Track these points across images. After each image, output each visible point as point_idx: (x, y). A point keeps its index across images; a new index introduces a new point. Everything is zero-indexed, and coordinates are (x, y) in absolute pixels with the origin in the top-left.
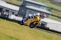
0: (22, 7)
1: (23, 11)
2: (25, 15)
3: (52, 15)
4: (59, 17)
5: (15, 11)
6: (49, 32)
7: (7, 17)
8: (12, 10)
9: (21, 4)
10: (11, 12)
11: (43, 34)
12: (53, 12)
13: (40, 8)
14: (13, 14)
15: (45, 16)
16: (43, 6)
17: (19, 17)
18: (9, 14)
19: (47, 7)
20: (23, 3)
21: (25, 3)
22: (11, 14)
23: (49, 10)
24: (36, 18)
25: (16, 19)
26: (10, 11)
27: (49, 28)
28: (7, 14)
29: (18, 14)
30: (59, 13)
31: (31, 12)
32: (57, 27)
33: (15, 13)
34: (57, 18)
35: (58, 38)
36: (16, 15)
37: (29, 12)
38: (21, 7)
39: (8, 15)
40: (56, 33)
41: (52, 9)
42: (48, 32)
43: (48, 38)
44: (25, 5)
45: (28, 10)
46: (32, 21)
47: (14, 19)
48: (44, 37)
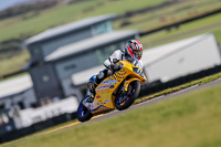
0: (36, 66)
1: (46, 79)
2: (60, 88)
3: (142, 35)
4: (167, 28)
5: (22, 93)
6: (170, 90)
7: (9, 128)
8: (11, 97)
9: (27, 61)
10: (12, 104)
11: (158, 110)
12: (138, 22)
13: (90, 36)
14: (22, 106)
15: (141, 46)
16: (96, 25)
17: (46, 103)
18: (11, 114)
19: (113, 20)
20: (32, 52)
21: (36, 51)
22: (17, 114)
23: (125, 25)
24: (119, 69)
25: (44, 118)
26: (8, 106)
27: (159, 81)
28: (6, 120)
29: (38, 98)
30: (159, 13)
31: (73, 67)
32: (182, 60)
33: (27, 103)
34: (162, 34)
35: (211, 93)
36: (35, 106)
37: (67, 68)
38: (35, 70)
39: (11, 120)
40: (193, 82)
41: (129, 14)
42: (165, 94)
43: (180, 113)
44: (42, 56)
45: (60, 68)
46: (112, 87)
47: (36, 121)
48: (167, 115)
